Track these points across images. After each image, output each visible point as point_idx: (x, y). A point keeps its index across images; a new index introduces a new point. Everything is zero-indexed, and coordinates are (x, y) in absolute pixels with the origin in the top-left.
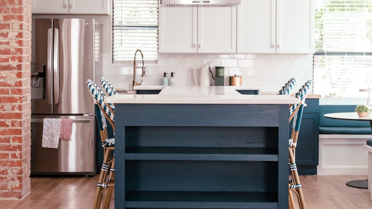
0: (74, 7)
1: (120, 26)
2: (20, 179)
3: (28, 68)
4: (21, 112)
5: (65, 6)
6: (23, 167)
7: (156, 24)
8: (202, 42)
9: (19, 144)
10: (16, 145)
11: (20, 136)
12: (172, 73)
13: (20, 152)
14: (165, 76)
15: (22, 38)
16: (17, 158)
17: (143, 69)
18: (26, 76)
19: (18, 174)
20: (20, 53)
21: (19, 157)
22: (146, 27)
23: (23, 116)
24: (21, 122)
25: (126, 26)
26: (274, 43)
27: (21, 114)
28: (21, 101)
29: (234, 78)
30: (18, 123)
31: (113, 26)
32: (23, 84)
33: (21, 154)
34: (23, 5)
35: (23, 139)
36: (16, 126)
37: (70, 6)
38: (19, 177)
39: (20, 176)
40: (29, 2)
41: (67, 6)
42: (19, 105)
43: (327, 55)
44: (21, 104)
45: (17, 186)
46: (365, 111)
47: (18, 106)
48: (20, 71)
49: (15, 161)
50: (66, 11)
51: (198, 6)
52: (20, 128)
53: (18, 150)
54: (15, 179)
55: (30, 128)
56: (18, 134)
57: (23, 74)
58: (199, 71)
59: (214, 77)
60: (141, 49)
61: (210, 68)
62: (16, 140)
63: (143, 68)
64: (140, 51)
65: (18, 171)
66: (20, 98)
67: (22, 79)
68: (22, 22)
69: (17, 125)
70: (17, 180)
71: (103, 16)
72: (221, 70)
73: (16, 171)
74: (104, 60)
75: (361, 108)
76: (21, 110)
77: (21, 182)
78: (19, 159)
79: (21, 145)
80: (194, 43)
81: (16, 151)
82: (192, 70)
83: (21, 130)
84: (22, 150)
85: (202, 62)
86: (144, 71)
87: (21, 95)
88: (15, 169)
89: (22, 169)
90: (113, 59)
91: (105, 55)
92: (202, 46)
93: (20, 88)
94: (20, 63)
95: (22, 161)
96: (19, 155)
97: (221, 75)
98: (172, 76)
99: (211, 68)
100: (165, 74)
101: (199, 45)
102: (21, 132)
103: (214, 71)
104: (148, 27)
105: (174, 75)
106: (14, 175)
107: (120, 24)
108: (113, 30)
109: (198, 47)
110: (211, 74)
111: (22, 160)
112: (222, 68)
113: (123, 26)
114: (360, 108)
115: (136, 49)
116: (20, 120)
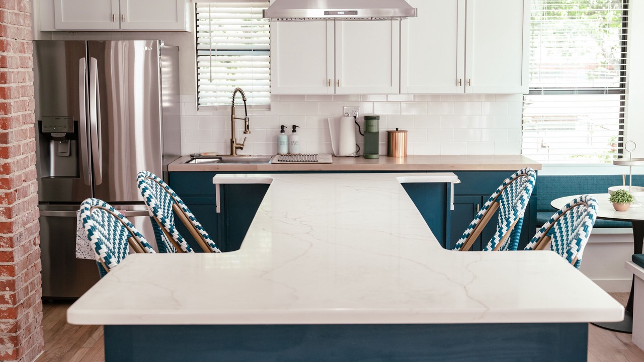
0: (128, 18)
1: (209, 50)
2: (15, 340)
3: (26, 137)
4: (10, 220)
5: (113, 18)
6: (18, 318)
7: (266, 46)
8: (342, 77)
9: (10, 278)
10: (4, 281)
11: (10, 263)
12: (294, 127)
13: (12, 293)
14: (282, 131)
15: (5, 83)
16: (7, 303)
17: (245, 122)
18: (22, 152)
19: (10, 331)
20: (3, 113)
21: (10, 301)
22: (250, 50)
23: (15, 228)
24: (11, 239)
25: (218, 50)
26: (461, 76)
27: (11, 224)
28: (8, 200)
29: (394, 134)
30: (6, 241)
31: (197, 50)
32: (13, 168)
33: (13, 297)
34: (6, 20)
35: (16, 268)
36: (3, 246)
37: (122, 18)
38: (13, 336)
39: (14, 334)
40: (24, 14)
41: (117, 17)
42: (5, 208)
43: (545, 94)
44: (11, 206)
45: (10, 352)
46: (628, 200)
47: (4, 211)
48: (5, 145)
49: (3, 309)
50: (115, 26)
51: (335, 19)
52: (10, 250)
53: (7, 288)
54: (5, 340)
55: (38, 241)
56: (7, 261)
57: (10, 150)
58: (338, 122)
59: (362, 133)
60: (242, 88)
61: (355, 117)
62: (4, 272)
63: (245, 119)
64: (241, 92)
65: (10, 327)
66: (6, 194)
67: (9, 161)
68: (5, 54)
69: (4, 244)
70: (8, 343)
71: (180, 33)
72: (375, 122)
73: (7, 327)
74: (183, 105)
75: (619, 197)
76: (10, 217)
77: (16, 345)
78: (11, 306)
79: (14, 281)
80: (329, 78)
81: (5, 290)
82: (326, 121)
83: (11, 253)
84: (16, 288)
85: (343, 107)
86: (247, 124)
87: (9, 189)
88: (4, 323)
89: (17, 322)
90: (199, 104)
91: (184, 98)
92: (342, 84)
93: (7, 177)
94: (4, 131)
95: (17, 308)
96: (10, 297)
97: (374, 130)
98: (294, 131)
99: (357, 116)
100: (282, 127)
101: (337, 81)
102: (12, 258)
103: (361, 122)
104: (254, 50)
105: (297, 129)
106: (4, 334)
107: (207, 47)
108: (197, 56)
109: (337, 85)
110: (358, 127)
111: (16, 306)
112: (376, 118)
113: (212, 50)
114: (619, 195)
115: (234, 88)
116: (10, 235)
